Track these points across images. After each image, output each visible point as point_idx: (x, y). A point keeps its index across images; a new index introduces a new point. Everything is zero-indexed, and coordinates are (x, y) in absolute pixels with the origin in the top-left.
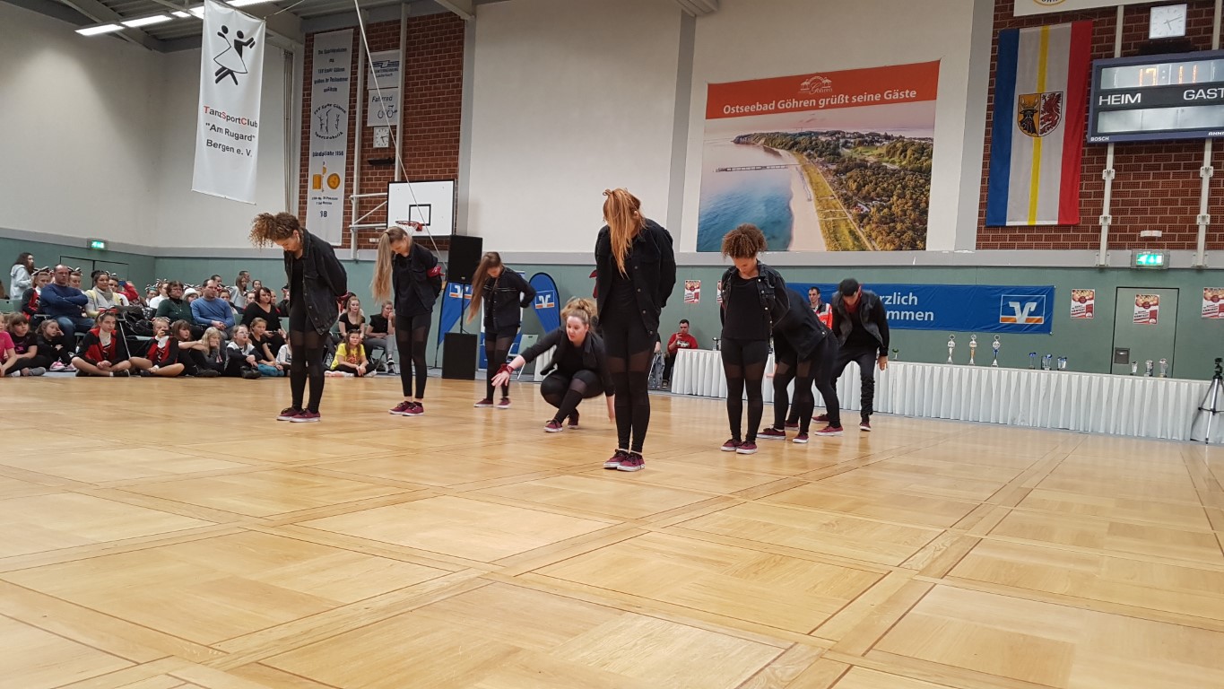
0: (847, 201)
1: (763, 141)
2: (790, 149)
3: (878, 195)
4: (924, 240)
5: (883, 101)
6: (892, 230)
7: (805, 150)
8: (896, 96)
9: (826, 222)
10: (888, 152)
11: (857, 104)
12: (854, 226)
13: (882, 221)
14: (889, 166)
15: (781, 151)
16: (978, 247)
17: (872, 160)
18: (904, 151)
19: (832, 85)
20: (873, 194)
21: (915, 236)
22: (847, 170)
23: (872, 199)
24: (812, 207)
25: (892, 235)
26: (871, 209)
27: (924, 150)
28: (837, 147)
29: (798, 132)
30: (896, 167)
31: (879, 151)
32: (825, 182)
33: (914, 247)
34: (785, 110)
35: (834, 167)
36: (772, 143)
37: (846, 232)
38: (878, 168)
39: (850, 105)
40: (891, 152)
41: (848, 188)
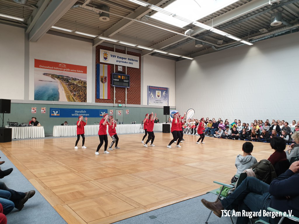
0: (71, 91)
1: (51, 75)
2: (57, 78)
3: (77, 91)
4: (86, 100)
5: (77, 72)
6: (80, 98)
7: (61, 79)
8: (79, 71)
9: (67, 95)
10: (78, 82)
11: (71, 71)
12: (73, 96)
13: (78, 96)
14: (79, 85)
15: (55, 78)
16: (95, 102)
17: (75, 83)
18: (81, 83)
19: (66, 66)
20: (76, 90)
21: (85, 100)
22: (70, 85)
23: (76, 91)
24: (64, 92)
25: (80, 99)
26: (76, 93)
27: (85, 83)
28: (68, 80)
29: (59, 75)
30: (80, 85)
31: (77, 82)
32: (66, 87)
33: (84, 102)
34: (56, 69)
35: (68, 84)
36: (53, 76)
37: (71, 98)
38: (77, 85)
39: (70, 71)
40: (79, 82)
41: (71, 88)
